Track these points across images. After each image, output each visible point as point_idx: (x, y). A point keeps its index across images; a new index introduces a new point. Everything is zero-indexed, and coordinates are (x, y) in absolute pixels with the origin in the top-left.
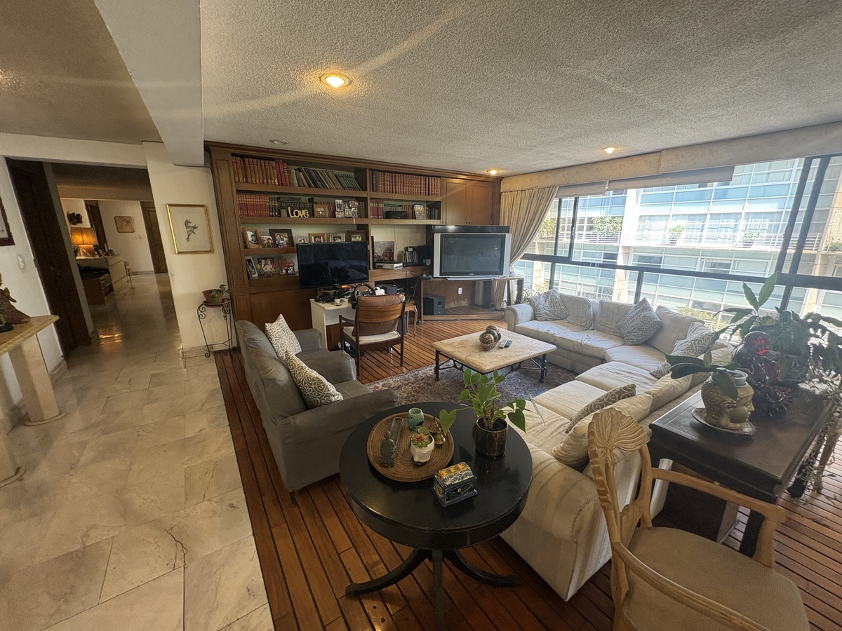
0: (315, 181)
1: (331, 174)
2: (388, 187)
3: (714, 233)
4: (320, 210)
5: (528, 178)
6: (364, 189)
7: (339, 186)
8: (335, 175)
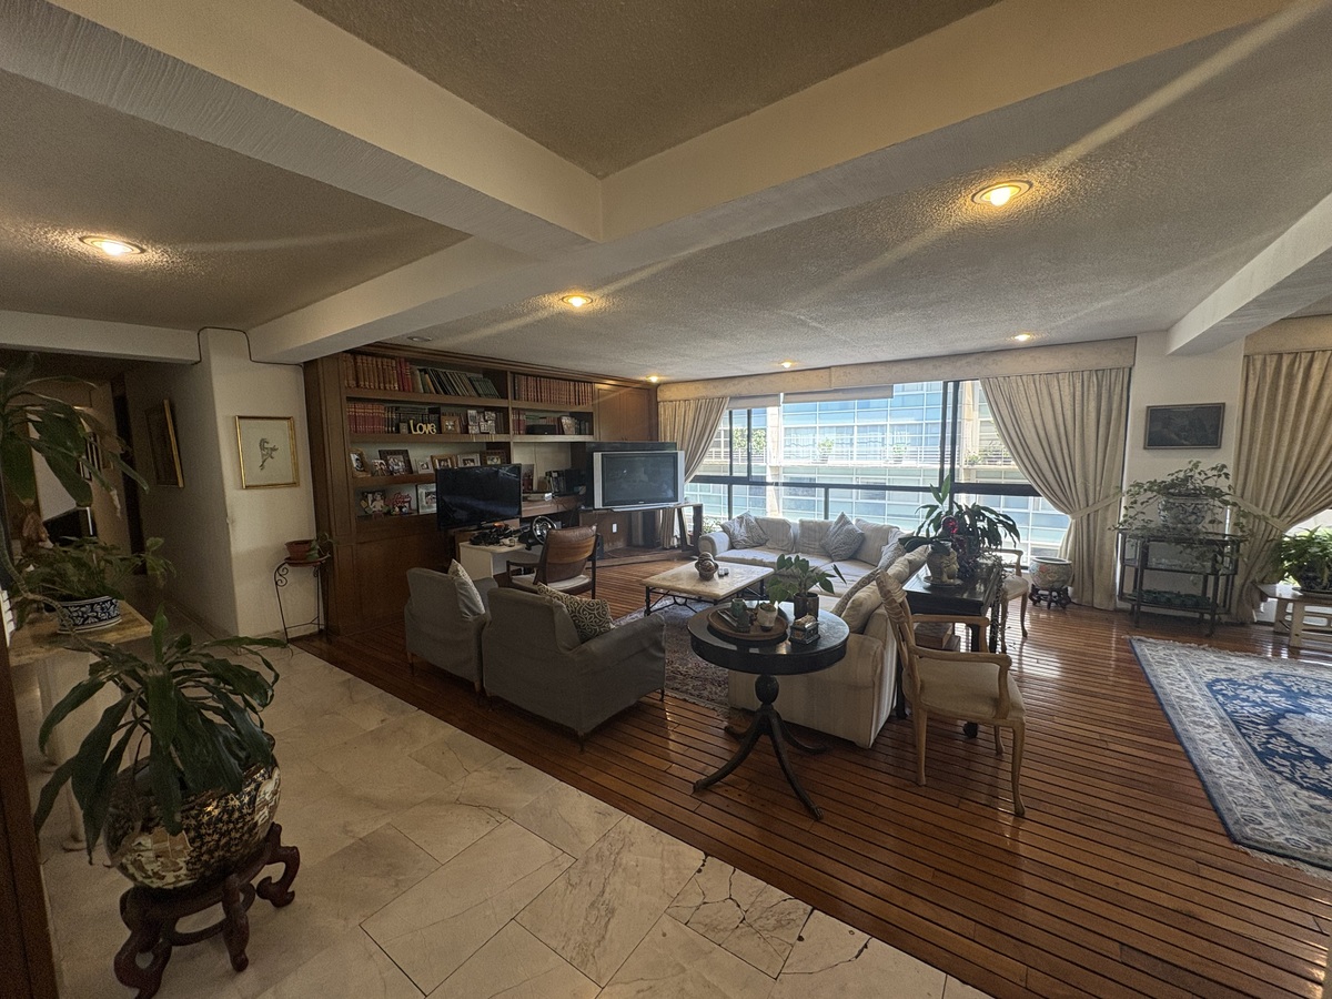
0: (443, 386)
1: (463, 377)
2: (532, 395)
3: (864, 449)
4: (448, 424)
5: (692, 387)
6: (505, 397)
7: (474, 393)
8: (469, 379)
